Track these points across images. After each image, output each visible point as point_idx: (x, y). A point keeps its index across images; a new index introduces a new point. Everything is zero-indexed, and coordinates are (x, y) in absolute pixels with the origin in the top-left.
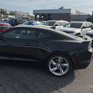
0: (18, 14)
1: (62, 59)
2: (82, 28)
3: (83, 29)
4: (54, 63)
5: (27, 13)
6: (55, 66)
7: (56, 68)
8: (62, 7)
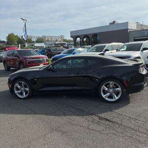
0: (48, 41)
1: (113, 84)
2: (142, 51)
3: (144, 51)
4: (106, 89)
5: (62, 37)
6: (107, 92)
7: (108, 94)
8: (114, 22)
